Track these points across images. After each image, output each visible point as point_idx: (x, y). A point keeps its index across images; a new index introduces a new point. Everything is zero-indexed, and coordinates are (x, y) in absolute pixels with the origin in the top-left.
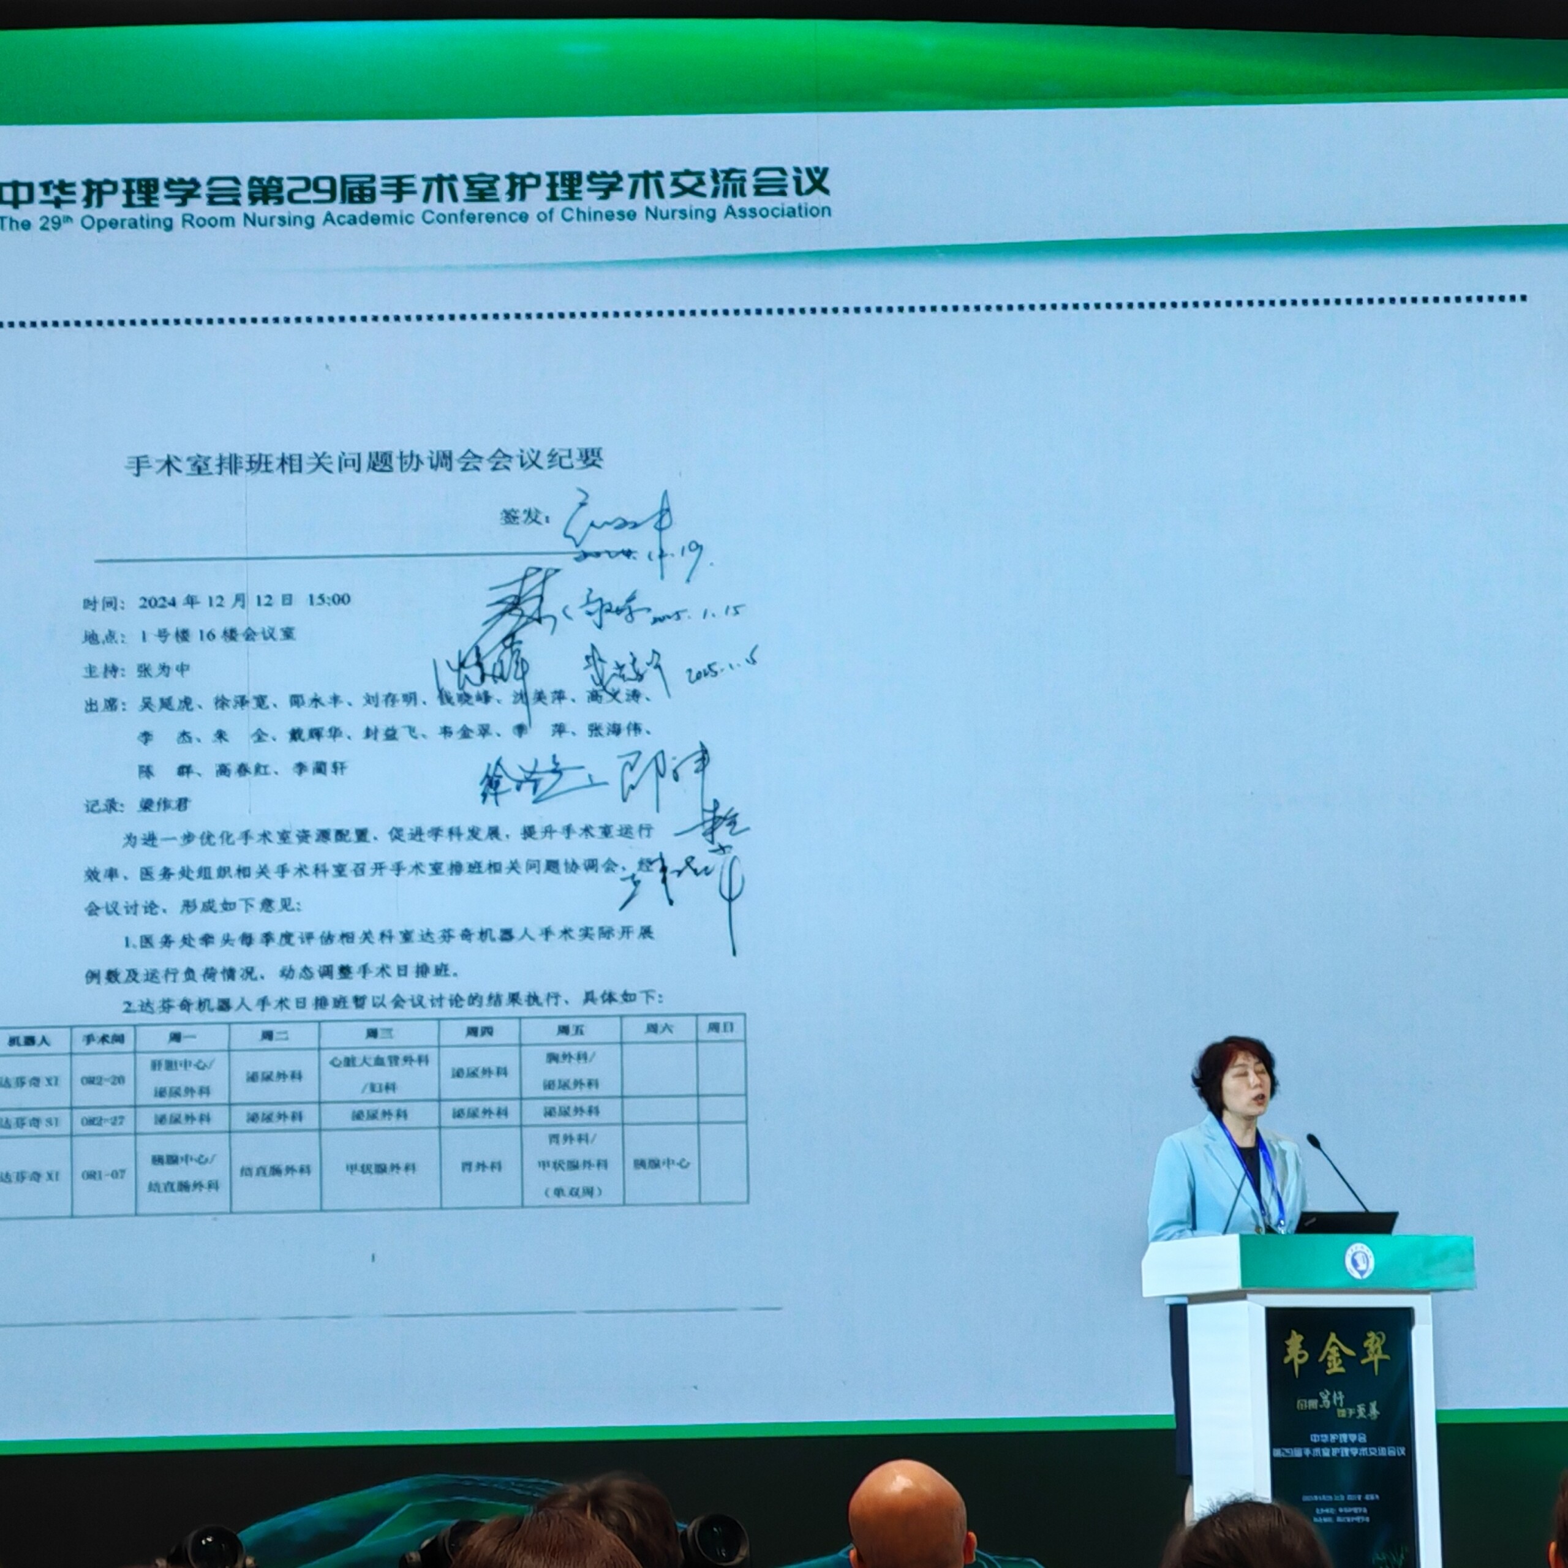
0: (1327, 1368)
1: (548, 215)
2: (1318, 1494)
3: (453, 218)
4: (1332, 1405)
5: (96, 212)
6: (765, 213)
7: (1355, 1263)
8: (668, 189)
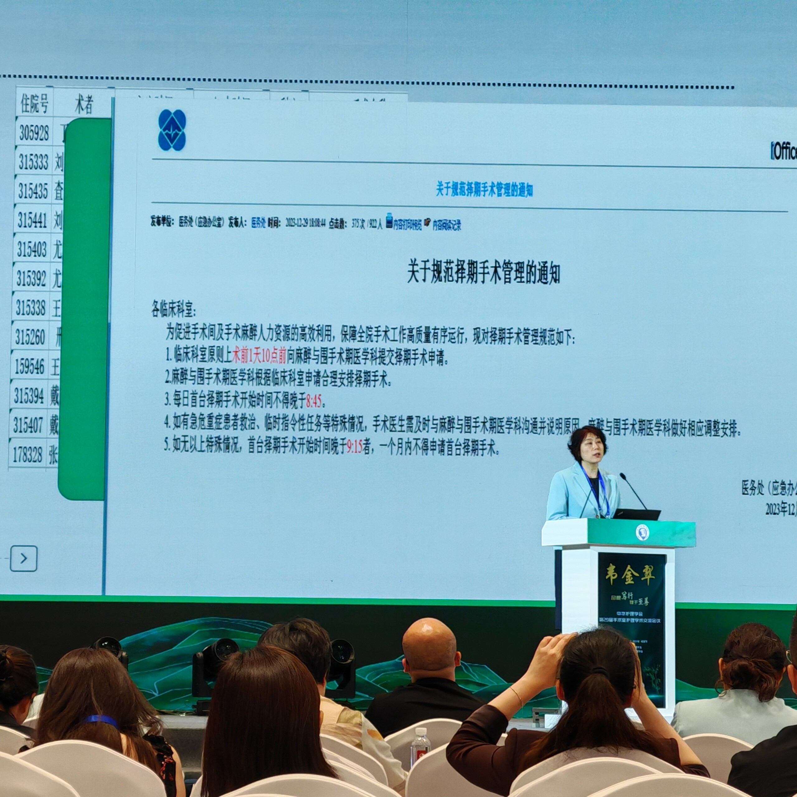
0: (626, 582)
4: (627, 598)
7: (640, 533)
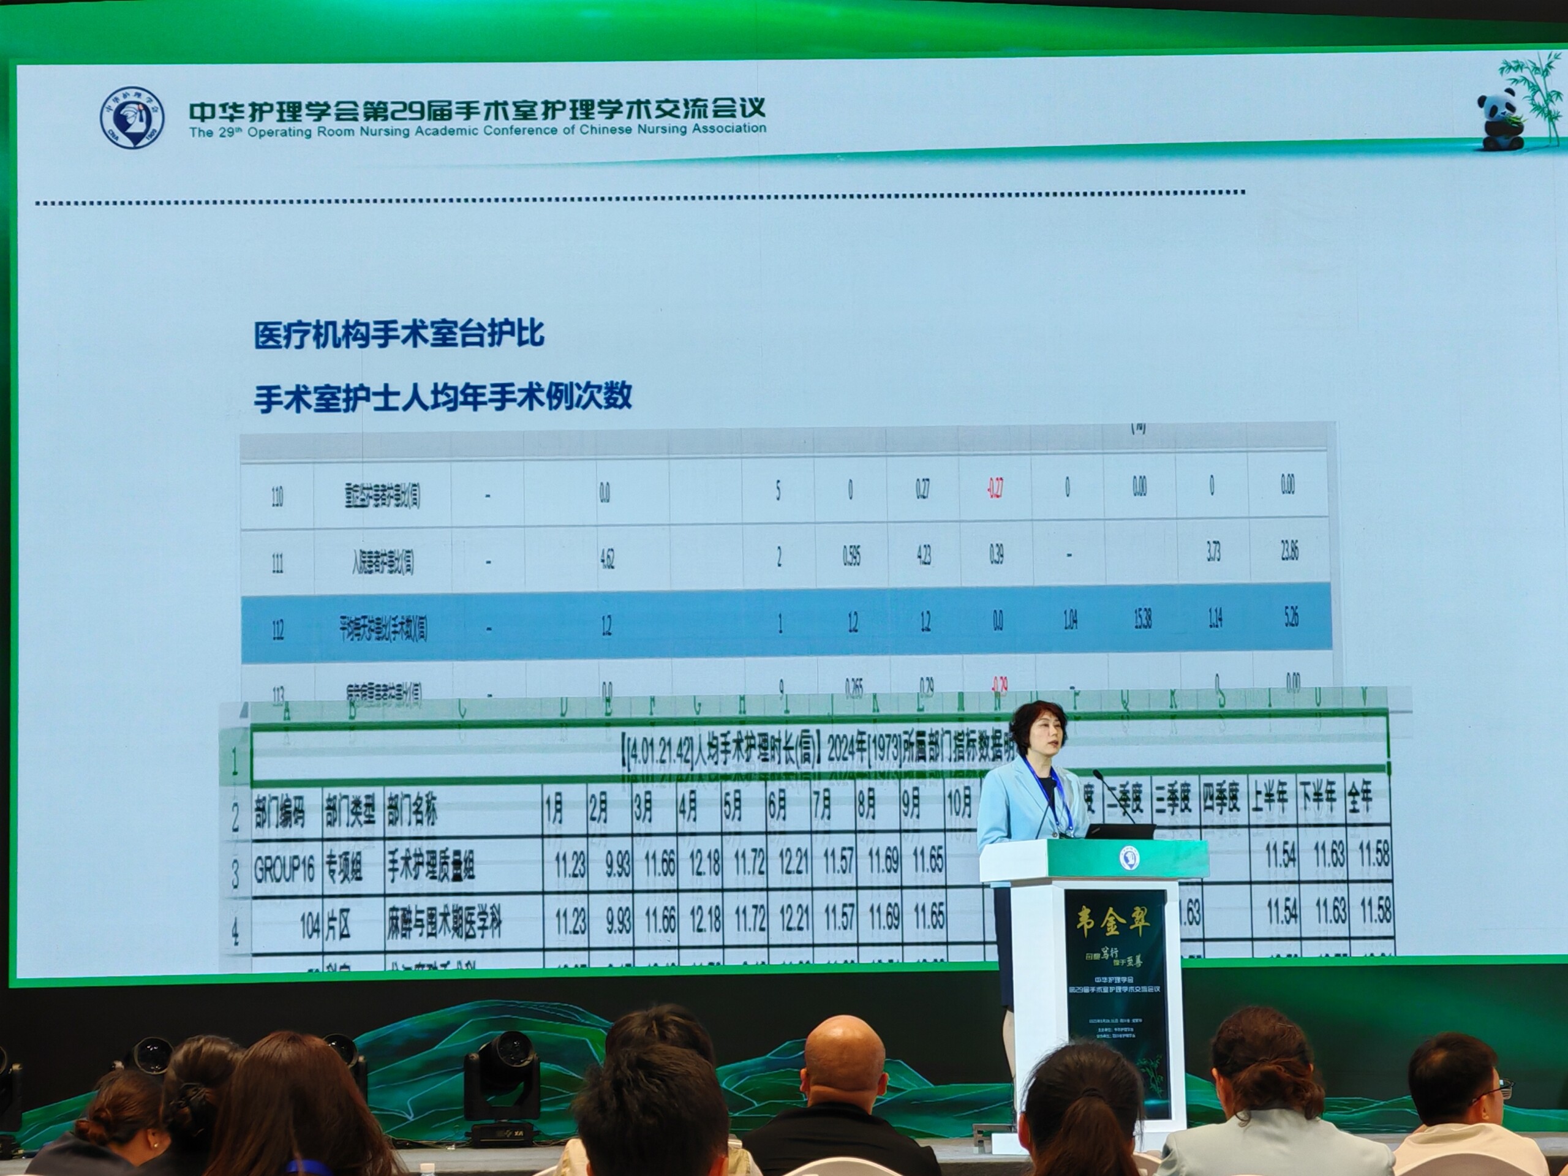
0: (1107, 932)
1: (571, 130)
2: (1100, 1018)
3: (505, 131)
4: (1110, 957)
5: (257, 125)
6: (721, 129)
7: (1127, 860)
8: (654, 113)
